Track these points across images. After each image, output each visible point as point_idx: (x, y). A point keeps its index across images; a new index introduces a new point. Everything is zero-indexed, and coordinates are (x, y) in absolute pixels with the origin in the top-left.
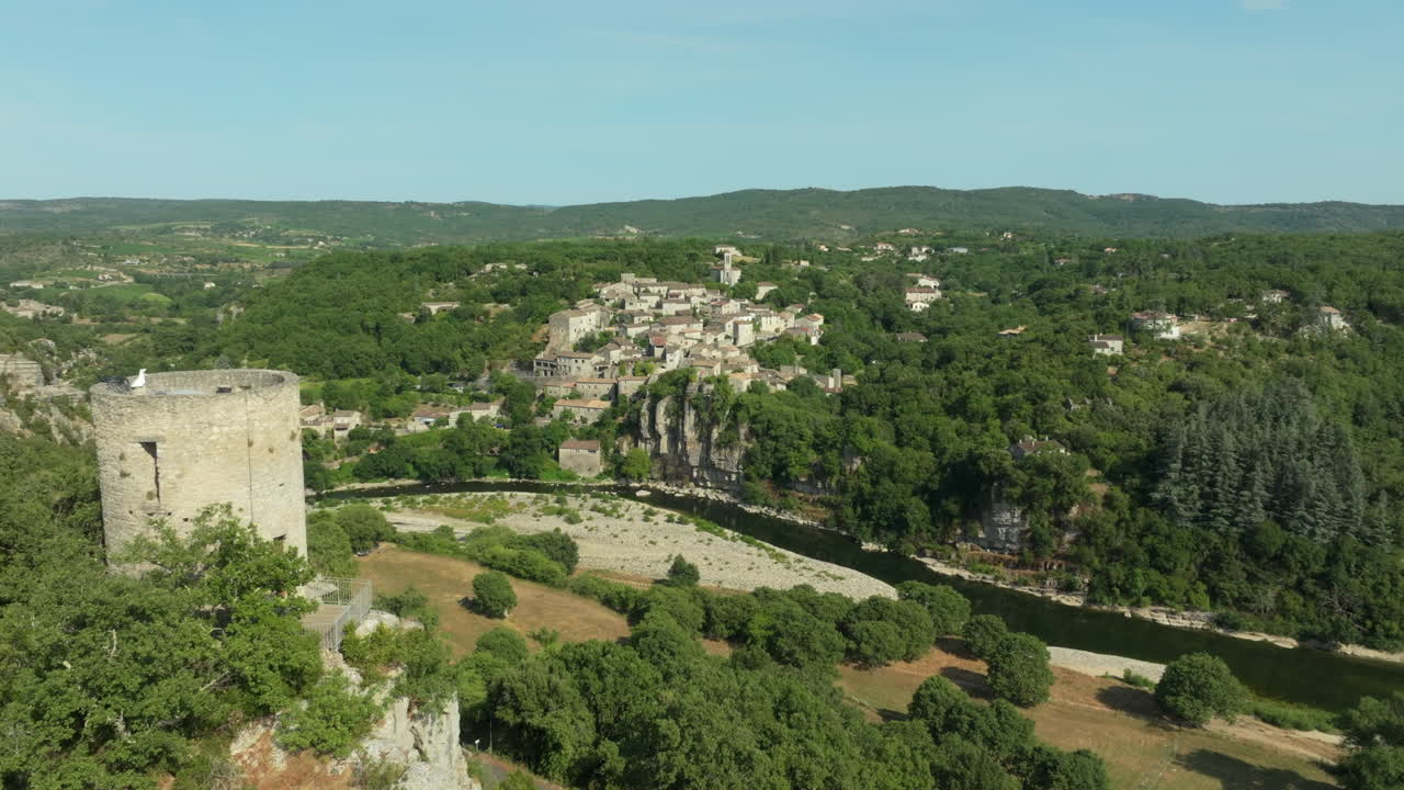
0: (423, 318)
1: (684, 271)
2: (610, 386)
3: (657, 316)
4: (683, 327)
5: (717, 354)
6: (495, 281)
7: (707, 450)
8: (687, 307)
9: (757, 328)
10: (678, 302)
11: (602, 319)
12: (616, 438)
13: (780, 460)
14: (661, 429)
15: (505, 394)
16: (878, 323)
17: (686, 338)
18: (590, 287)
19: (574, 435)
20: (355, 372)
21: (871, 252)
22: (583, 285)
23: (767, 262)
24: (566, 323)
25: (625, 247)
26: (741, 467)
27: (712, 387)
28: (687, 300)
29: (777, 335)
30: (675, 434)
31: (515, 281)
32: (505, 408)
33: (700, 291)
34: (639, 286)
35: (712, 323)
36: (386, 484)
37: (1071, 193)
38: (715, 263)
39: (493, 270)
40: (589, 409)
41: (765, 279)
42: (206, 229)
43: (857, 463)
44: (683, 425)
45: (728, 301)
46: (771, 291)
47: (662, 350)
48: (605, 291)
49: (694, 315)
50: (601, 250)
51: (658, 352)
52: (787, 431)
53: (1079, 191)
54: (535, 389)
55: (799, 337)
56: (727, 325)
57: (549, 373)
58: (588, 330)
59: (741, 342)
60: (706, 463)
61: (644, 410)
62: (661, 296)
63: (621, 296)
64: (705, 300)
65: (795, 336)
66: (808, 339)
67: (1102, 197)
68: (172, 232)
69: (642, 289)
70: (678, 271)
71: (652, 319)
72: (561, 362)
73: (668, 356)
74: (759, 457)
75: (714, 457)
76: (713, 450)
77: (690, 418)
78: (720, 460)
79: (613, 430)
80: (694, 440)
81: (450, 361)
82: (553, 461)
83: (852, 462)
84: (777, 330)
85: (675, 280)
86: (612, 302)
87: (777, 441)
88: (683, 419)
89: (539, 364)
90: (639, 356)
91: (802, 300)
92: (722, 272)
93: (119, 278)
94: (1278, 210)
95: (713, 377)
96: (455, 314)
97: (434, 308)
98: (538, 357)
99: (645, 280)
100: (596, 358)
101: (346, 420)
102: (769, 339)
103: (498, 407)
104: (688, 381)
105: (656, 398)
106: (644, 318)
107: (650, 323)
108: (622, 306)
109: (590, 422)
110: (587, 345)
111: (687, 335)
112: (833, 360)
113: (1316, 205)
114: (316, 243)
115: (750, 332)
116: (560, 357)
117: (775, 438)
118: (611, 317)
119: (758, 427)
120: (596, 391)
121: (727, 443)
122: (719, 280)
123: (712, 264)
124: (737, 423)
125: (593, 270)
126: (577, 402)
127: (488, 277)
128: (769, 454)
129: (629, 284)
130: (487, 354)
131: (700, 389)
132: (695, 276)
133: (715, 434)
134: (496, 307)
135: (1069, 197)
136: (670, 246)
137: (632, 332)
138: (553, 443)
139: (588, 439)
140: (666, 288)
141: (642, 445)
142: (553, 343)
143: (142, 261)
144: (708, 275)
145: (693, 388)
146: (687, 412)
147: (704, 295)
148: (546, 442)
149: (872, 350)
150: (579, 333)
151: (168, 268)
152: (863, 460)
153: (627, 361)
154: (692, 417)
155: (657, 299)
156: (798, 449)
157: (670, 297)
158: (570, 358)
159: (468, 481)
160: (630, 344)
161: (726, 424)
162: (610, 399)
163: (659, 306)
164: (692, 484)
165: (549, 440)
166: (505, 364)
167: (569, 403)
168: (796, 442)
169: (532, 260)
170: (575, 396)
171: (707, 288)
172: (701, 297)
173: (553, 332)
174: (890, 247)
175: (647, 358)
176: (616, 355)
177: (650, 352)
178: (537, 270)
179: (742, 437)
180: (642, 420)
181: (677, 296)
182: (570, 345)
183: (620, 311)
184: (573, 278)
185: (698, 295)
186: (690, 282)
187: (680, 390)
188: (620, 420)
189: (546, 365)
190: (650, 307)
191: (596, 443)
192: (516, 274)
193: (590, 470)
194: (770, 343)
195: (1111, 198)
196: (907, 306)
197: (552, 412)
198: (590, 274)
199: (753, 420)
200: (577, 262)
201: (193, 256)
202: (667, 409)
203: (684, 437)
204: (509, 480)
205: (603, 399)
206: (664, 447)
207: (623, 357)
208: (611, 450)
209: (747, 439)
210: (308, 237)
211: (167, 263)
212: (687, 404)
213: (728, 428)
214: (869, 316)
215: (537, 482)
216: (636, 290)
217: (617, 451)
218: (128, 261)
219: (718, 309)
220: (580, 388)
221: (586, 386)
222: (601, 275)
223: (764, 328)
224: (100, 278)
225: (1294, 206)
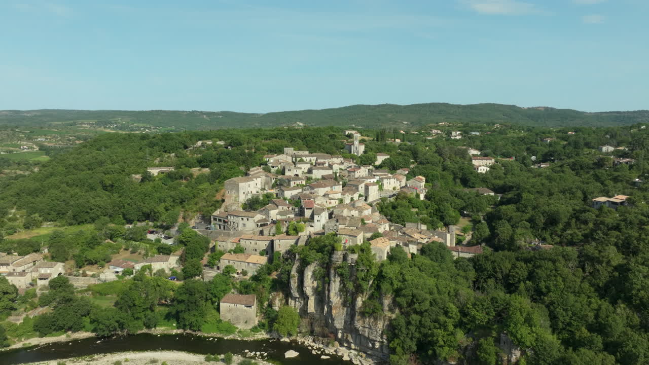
0: (146, 178)
1: (328, 145)
2: (267, 243)
3: (308, 179)
4: (328, 189)
5: (355, 213)
6: (201, 152)
7: (351, 316)
8: (330, 172)
9: (381, 188)
10: (323, 169)
11: (266, 183)
12: (270, 293)
13: (425, 335)
14: (309, 291)
15: (186, 245)
16: (458, 181)
17: (330, 199)
18: (262, 158)
19: (235, 288)
20: (89, 220)
21: (430, 135)
22: (258, 156)
23: (377, 140)
24: (236, 188)
25: (291, 130)
26: (385, 337)
27: (355, 257)
28: (330, 167)
29: (395, 192)
30: (322, 297)
31: (214, 153)
32: (182, 260)
33: (339, 160)
34: (296, 157)
35: (349, 185)
36: (62, 338)
37: (514, 106)
38: (347, 140)
39: (203, 145)
40: (249, 263)
41: (380, 151)
42: (93, 124)
43: (516, 354)
44: (329, 291)
45: (360, 168)
46: (385, 159)
47: (310, 211)
48: (272, 160)
49: (336, 179)
50: (275, 132)
51: (308, 213)
52: (431, 304)
53: (518, 106)
54: (208, 242)
55: (411, 194)
56: (360, 186)
57: (222, 227)
58: (254, 192)
59: (370, 199)
60: (350, 327)
61: (294, 272)
62: (312, 164)
63: (282, 164)
64: (343, 167)
65: (409, 193)
66: (418, 196)
67: (529, 108)
68: (76, 125)
69: (298, 159)
70: (324, 145)
71: (304, 183)
72: (231, 219)
73: (316, 217)
74: (404, 330)
75: (359, 324)
76: (357, 317)
77: (335, 285)
78: (364, 327)
79: (267, 285)
80: (340, 305)
81: (155, 213)
82: (214, 312)
83: (511, 353)
84: (394, 189)
85: (322, 152)
86: (276, 168)
87: (422, 316)
88: (329, 285)
89: (215, 219)
90: (292, 216)
91: (406, 165)
92: (352, 146)
93: (32, 148)
94: (616, 114)
95: (357, 245)
96: (170, 176)
97: (155, 172)
98: (214, 214)
99: (301, 153)
100: (259, 217)
101: (48, 271)
102: (390, 197)
103: (177, 258)
104: (333, 249)
105: (305, 263)
106: (298, 182)
107: (303, 186)
108: (283, 173)
109: (250, 274)
110: (252, 205)
111: (331, 196)
112: (441, 214)
113: (634, 112)
114: (144, 130)
115: (377, 192)
116: (230, 215)
117: (421, 313)
118: (273, 181)
119: (402, 300)
120: (256, 247)
121: (370, 312)
122: (350, 152)
123: (345, 141)
124: (381, 295)
125: (268, 144)
126: (241, 257)
127: (197, 150)
128: (413, 328)
129: (289, 155)
130: (183, 207)
131: (345, 258)
132: (334, 149)
133: (359, 302)
134: (200, 170)
135: (513, 108)
136: (318, 130)
137: (288, 194)
138: (215, 297)
139: (247, 293)
140: (315, 158)
141: (292, 302)
142: (228, 202)
143: (46, 139)
144: (342, 149)
145: (338, 256)
146: (333, 279)
147: (342, 163)
148: (209, 296)
149: (464, 204)
150: (247, 194)
151: (60, 142)
152: (523, 353)
153: (282, 221)
154: (338, 284)
155: (309, 166)
156: (444, 326)
157: (317, 165)
158: (238, 216)
159: (139, 332)
160: (285, 205)
161: (369, 293)
162: (267, 254)
163: (310, 171)
164: (337, 343)
165: (212, 294)
166: (193, 217)
167: (233, 257)
168: (442, 318)
169: (228, 139)
170: (239, 250)
171: (344, 157)
172: (339, 164)
173: (227, 194)
174: (439, 132)
175: (298, 218)
176: (274, 214)
177: (301, 213)
178: (230, 145)
179: (386, 308)
180: (292, 282)
181: (323, 164)
182: (240, 204)
183: (280, 177)
184: (253, 151)
185: (338, 164)
186: (331, 153)
187: (327, 257)
188: (274, 275)
189: (220, 220)
190: (303, 172)
191: (253, 298)
192: (215, 147)
193: (246, 322)
194: (392, 199)
195: (533, 109)
196: (475, 169)
197: (219, 265)
198: (266, 148)
199: (397, 292)
200: (258, 140)
201: (75, 137)
202: (314, 272)
203: (329, 301)
204: (174, 332)
205: (261, 254)
206: (311, 307)
207: (279, 217)
208: (266, 304)
209: (391, 310)
210: (142, 127)
211: (60, 140)
212: (332, 272)
213: (371, 297)
214: (452, 177)
215: (199, 334)
216: (294, 159)
217: (270, 305)
218: (39, 139)
219: (352, 174)
220: (243, 243)
221: (247, 242)
222: (272, 149)
223: (385, 187)
224: (22, 148)
225: (624, 112)
